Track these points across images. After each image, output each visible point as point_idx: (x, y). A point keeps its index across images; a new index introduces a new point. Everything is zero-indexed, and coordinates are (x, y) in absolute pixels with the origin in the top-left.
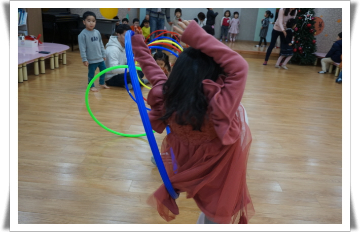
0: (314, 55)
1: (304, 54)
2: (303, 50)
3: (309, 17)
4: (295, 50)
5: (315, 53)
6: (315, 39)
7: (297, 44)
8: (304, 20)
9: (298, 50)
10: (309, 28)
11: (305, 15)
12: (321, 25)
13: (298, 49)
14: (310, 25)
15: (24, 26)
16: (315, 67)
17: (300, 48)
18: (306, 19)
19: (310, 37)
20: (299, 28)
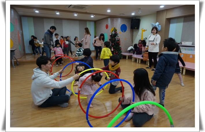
3: (117, 38)
5: (122, 53)
8: (116, 40)
14: (118, 42)
16: (122, 60)
17: (117, 52)
19: (119, 47)
20: (114, 44)
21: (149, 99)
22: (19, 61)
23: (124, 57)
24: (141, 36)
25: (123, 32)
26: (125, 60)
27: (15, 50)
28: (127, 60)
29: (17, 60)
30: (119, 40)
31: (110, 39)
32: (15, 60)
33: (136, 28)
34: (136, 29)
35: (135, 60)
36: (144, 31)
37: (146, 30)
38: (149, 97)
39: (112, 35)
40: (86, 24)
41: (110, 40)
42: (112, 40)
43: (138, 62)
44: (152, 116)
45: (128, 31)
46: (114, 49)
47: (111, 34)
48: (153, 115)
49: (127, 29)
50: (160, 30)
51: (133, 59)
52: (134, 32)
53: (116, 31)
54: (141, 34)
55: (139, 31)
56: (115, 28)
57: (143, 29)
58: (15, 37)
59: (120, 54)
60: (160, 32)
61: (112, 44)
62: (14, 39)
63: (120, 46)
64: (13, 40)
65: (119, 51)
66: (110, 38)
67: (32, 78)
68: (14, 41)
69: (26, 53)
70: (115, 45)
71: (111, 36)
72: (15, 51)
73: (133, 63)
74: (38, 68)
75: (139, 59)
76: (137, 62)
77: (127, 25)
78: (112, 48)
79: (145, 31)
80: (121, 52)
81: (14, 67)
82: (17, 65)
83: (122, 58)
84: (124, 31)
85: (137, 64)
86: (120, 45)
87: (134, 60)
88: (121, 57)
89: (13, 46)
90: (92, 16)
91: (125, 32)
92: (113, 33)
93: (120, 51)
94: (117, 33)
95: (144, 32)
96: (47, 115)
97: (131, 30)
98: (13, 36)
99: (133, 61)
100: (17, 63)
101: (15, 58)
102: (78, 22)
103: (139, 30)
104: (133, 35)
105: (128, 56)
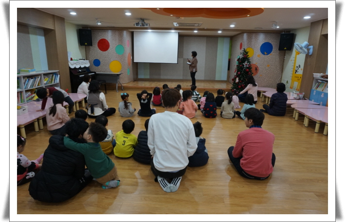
3: (246, 65)
7: (240, 82)
8: (244, 67)
10: (248, 72)
11: (244, 64)
12: (256, 69)
13: (241, 86)
14: (248, 70)
15: (58, 83)
20: (241, 72)
24: (293, 62)
25: (264, 54)
27: (120, 74)
30: (249, 68)
33: (285, 48)
34: (285, 50)
36: (299, 54)
40: (217, 42)
42: (239, 67)
45: (274, 54)
46: (239, 79)
47: (238, 58)
49: (273, 49)
54: (294, 59)
55: (292, 54)
56: (245, 50)
61: (237, 73)
62: (123, 62)
64: (122, 64)
66: (237, 64)
69: (139, 77)
70: (242, 75)
71: (238, 60)
77: (272, 44)
78: (237, 79)
82: (122, 90)
84: (266, 53)
89: (121, 70)
90: (220, 32)
91: (269, 55)
92: (241, 56)
95: (298, 56)
97: (279, 53)
98: (122, 59)
102: (205, 39)
103: (292, 51)
104: (284, 59)
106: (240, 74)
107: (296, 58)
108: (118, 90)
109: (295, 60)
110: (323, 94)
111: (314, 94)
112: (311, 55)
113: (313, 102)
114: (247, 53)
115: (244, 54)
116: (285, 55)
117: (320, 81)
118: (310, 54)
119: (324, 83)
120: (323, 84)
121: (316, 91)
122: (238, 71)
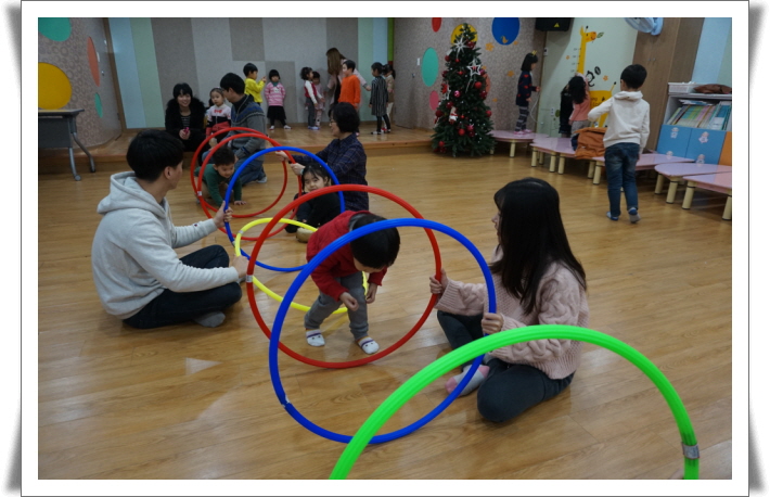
0: (490, 137)
1: (478, 136)
2: (474, 131)
3: (475, 70)
4: (462, 132)
5: (492, 132)
6: (489, 108)
7: (463, 120)
8: (469, 76)
9: (467, 131)
10: (479, 90)
11: (469, 67)
14: (479, 83)
16: (491, 159)
17: (471, 126)
18: (472, 74)
19: (482, 105)
20: (462, 92)
21: (562, 307)
22: (95, 158)
23: (502, 148)
24: (576, 60)
25: (501, 42)
26: (504, 158)
27: (76, 114)
28: (511, 160)
29: (91, 152)
30: (482, 79)
31: (445, 72)
32: (83, 154)
33: (557, 25)
34: (557, 29)
35: (541, 162)
36: (593, 39)
37: (601, 35)
38: (562, 300)
39: (453, 54)
41: (445, 75)
42: (453, 77)
43: (552, 168)
44: (564, 383)
45: (521, 42)
46: (458, 112)
47: (448, 53)
48: (568, 379)
49: (521, 29)
50: (658, 31)
51: (534, 154)
52: (548, 41)
53: (473, 37)
54: (577, 53)
55: (568, 39)
56: (466, 27)
57: (589, 31)
58: (78, 61)
59: (483, 134)
60: (659, 40)
61: (452, 95)
62: (74, 71)
63: (486, 103)
64: (70, 75)
65: (481, 123)
66: (446, 69)
67: (100, 208)
68: (76, 78)
69: (128, 127)
70: (466, 98)
71: (450, 58)
72: (78, 119)
73: (532, 170)
74: (131, 175)
75: (558, 155)
76: (548, 167)
78: (453, 110)
79: (597, 40)
80: (488, 127)
81: (78, 177)
82: (92, 172)
83: (492, 152)
84: (505, 40)
85: (551, 175)
86: (485, 98)
87: (538, 160)
88: (488, 147)
89: (72, 100)
91: (511, 45)
92: (460, 46)
93: (485, 121)
94: (478, 45)
95: (589, 44)
96: (156, 353)
97: (535, 34)
98: (68, 58)
99: (534, 163)
100: (89, 164)
101: (79, 143)
103: (569, 35)
104: (543, 56)
105: (517, 144)
106: (460, 98)
107: (583, 49)
108: (78, 171)
109: (582, 56)
110: (706, 133)
111: (674, 135)
112: (657, 36)
113: (669, 156)
114: (472, 35)
115: (466, 41)
116: (544, 46)
117: (687, 102)
118: (653, 34)
119: (703, 106)
120: (697, 109)
121: (681, 129)
122: (453, 89)
